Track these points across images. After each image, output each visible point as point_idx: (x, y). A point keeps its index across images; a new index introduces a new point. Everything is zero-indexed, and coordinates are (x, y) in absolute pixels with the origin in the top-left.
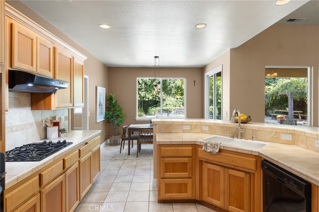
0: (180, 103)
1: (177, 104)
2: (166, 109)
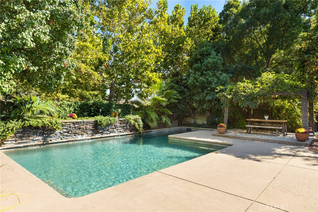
1: (63, 112)
2: (40, 125)
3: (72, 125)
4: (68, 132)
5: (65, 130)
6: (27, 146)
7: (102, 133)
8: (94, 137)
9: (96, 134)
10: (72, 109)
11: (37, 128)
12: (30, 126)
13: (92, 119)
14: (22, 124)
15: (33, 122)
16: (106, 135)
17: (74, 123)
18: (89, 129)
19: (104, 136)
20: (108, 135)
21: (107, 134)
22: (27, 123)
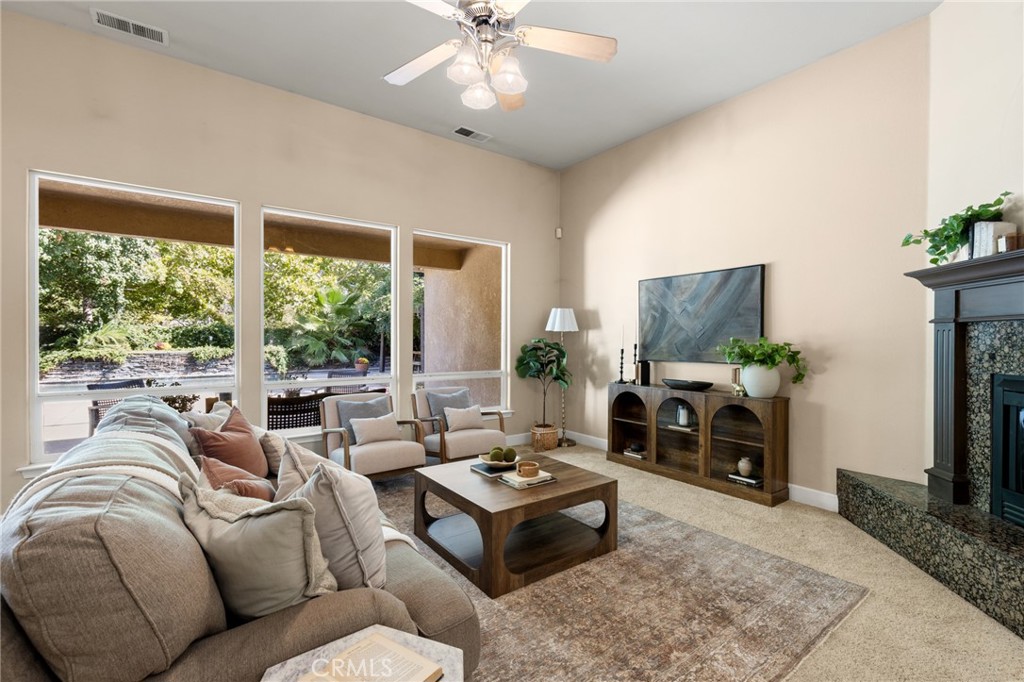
0: (161, 337)
2: (93, 357)
3: (148, 358)
4: (142, 367)
5: (138, 365)
6: (76, 382)
7: (204, 371)
8: (188, 375)
9: (193, 371)
10: (169, 336)
11: (89, 360)
12: (80, 358)
13: (185, 351)
14: (69, 354)
15: (84, 353)
16: (211, 374)
17: (151, 356)
18: (179, 365)
19: (207, 374)
20: (218, 374)
21: (215, 372)
22: (76, 354)
